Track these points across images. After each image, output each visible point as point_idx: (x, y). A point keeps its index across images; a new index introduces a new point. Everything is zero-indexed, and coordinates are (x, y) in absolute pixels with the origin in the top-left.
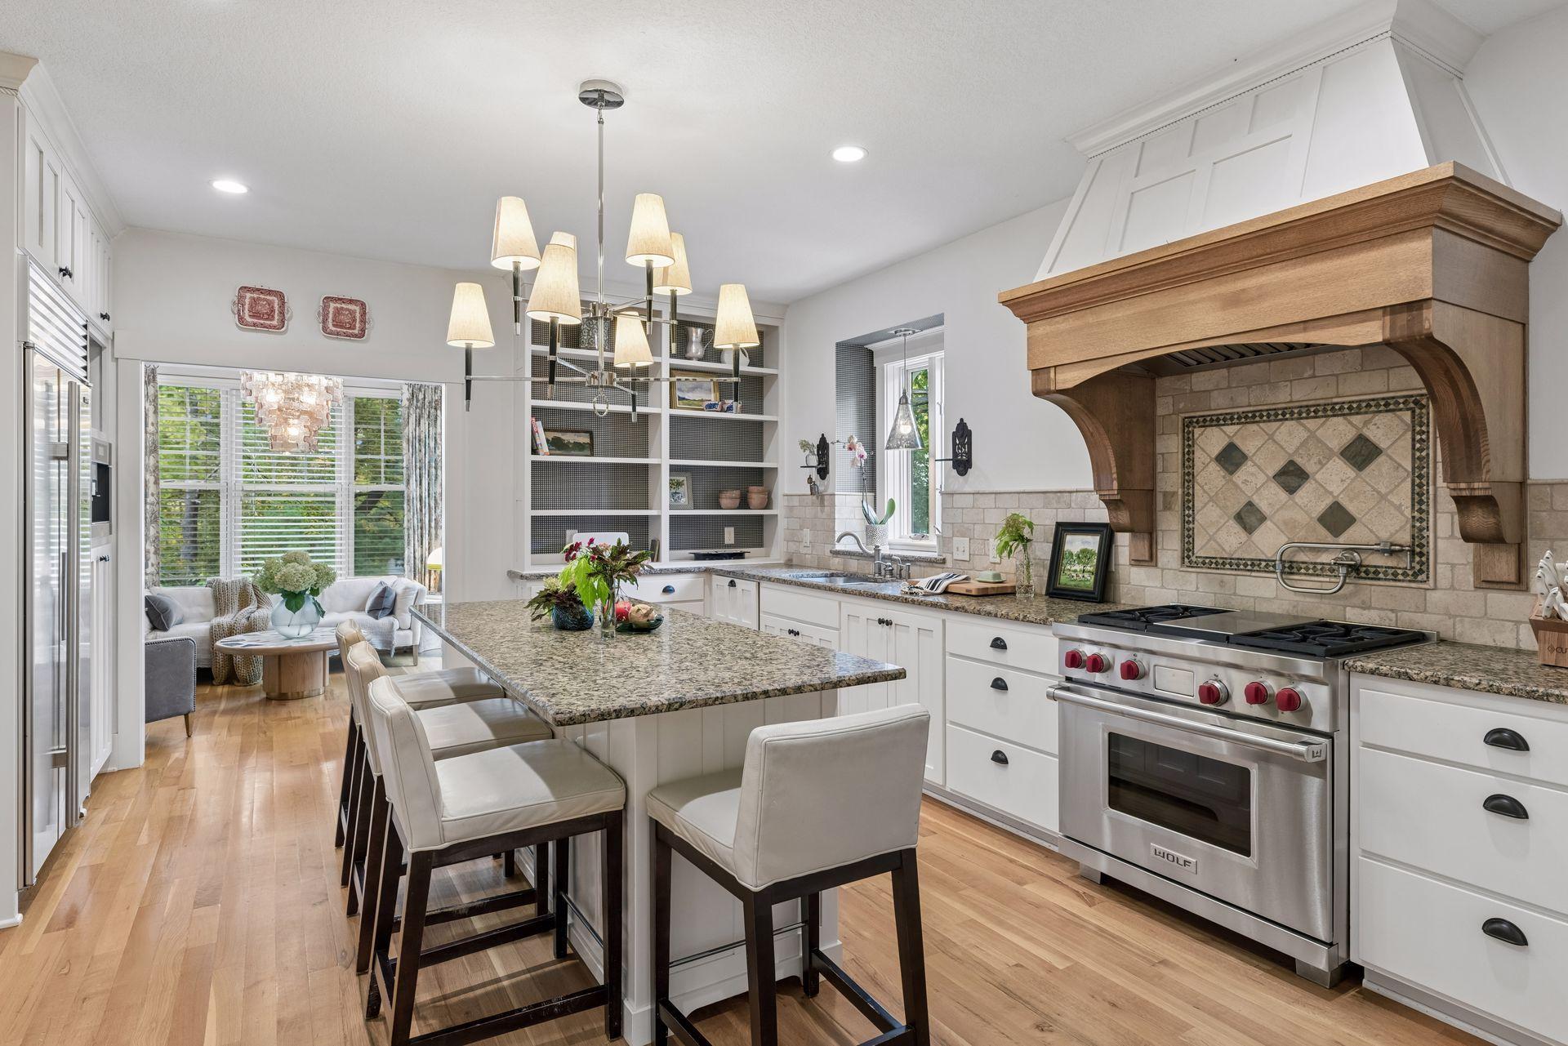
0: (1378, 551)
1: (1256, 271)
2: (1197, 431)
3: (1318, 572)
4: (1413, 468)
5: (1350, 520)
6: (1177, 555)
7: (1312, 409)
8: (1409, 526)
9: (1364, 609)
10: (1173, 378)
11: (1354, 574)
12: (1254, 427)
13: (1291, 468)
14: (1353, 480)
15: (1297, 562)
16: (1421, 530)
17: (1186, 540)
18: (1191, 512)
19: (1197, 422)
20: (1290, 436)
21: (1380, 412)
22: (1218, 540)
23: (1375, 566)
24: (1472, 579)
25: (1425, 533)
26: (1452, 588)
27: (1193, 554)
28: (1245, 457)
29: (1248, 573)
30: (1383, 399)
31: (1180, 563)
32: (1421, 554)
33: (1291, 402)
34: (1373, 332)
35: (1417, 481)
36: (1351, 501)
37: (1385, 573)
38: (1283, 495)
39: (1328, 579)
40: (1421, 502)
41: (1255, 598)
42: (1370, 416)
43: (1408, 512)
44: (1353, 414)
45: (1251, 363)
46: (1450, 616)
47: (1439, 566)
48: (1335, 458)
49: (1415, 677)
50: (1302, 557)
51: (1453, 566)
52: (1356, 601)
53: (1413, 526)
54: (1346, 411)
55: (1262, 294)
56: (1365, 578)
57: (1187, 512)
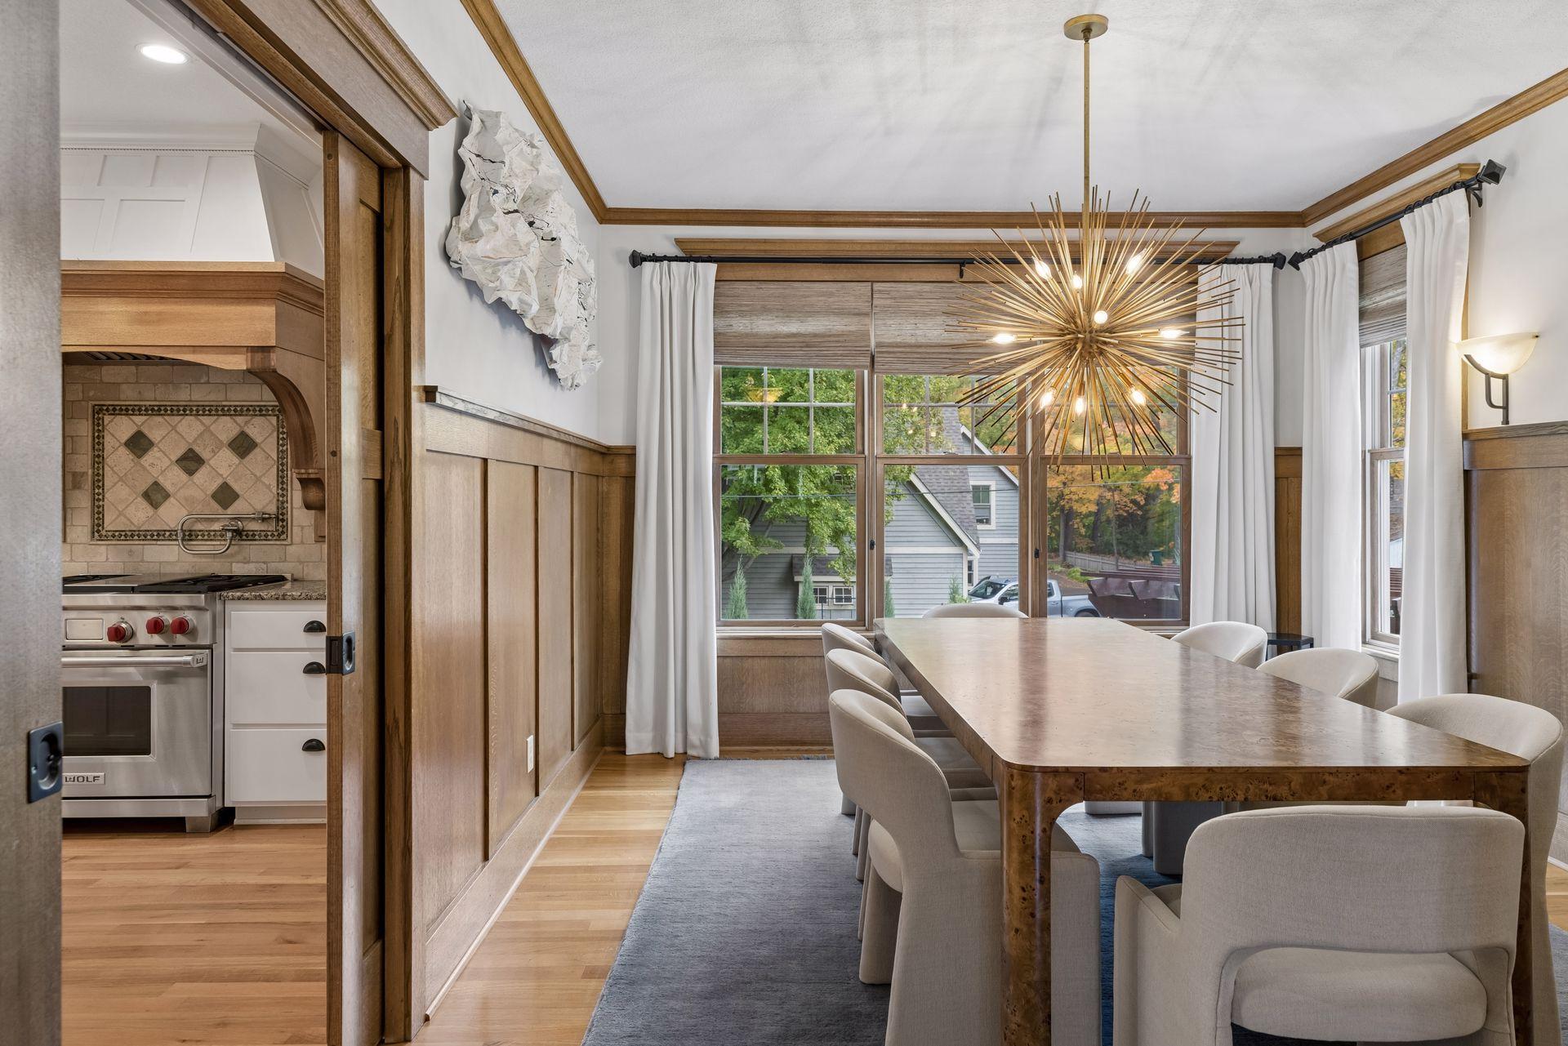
0: (254, 519)
1: (156, 300)
2: (107, 419)
3: (212, 538)
4: (278, 458)
5: (236, 496)
6: (87, 530)
7: (207, 409)
8: (275, 500)
9: (245, 563)
10: (82, 367)
11: (238, 537)
12: (160, 419)
13: (191, 455)
14: (237, 466)
15: (195, 531)
16: (283, 503)
17: (96, 516)
18: (101, 491)
19: (107, 410)
20: (190, 429)
21: (256, 415)
22: (128, 516)
23: (253, 531)
24: (313, 536)
25: (285, 506)
26: (302, 543)
27: (103, 528)
28: (151, 444)
29: (154, 542)
30: (258, 406)
31: (89, 537)
32: (283, 520)
33: (190, 401)
34: (239, 362)
35: (281, 468)
36: (236, 481)
37: (260, 536)
38: (184, 476)
39: (219, 543)
40: (283, 483)
41: (160, 563)
42: (249, 418)
43: (274, 490)
44: (237, 415)
45: (157, 365)
46: (301, 562)
47: (294, 528)
48: (224, 448)
49: (265, 597)
50: (199, 526)
51: (302, 527)
52: (240, 557)
53: (278, 500)
54: (232, 412)
55: (160, 319)
56: (246, 540)
57: (97, 491)
